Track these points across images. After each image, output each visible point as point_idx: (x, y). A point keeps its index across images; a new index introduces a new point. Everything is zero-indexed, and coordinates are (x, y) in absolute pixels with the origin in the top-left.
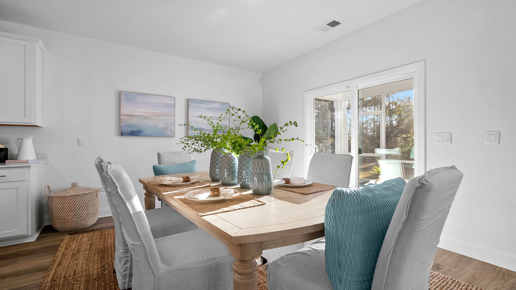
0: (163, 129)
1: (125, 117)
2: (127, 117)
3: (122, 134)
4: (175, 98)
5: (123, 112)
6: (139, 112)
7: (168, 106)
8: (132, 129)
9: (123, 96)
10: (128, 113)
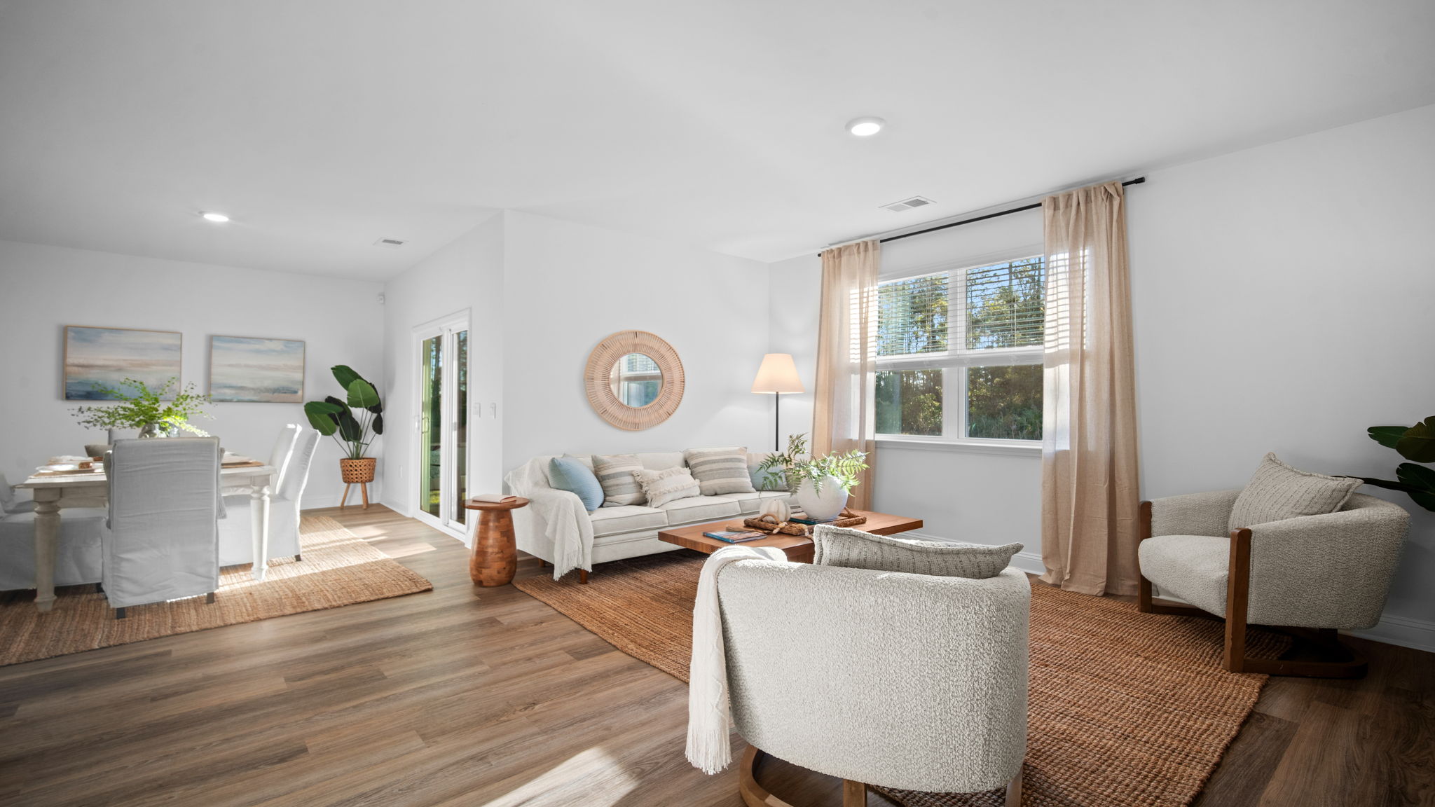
0: (155, 388)
1: (76, 369)
2: (80, 369)
3: (68, 397)
4: (181, 334)
5: (70, 360)
6: (105, 360)
7: (167, 348)
8: (90, 389)
9: (70, 334)
10: (82, 361)
